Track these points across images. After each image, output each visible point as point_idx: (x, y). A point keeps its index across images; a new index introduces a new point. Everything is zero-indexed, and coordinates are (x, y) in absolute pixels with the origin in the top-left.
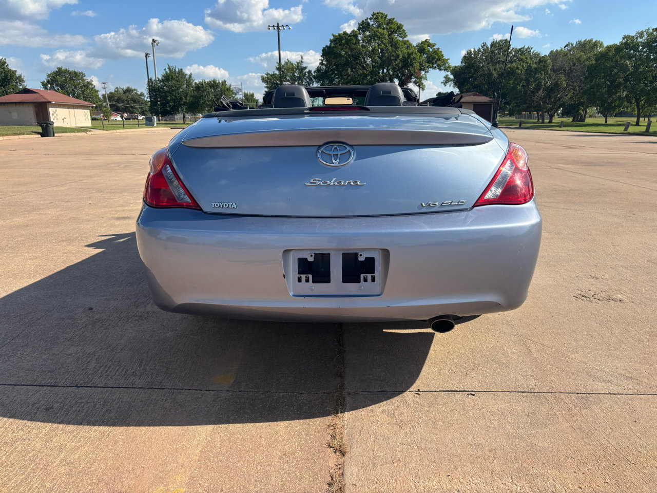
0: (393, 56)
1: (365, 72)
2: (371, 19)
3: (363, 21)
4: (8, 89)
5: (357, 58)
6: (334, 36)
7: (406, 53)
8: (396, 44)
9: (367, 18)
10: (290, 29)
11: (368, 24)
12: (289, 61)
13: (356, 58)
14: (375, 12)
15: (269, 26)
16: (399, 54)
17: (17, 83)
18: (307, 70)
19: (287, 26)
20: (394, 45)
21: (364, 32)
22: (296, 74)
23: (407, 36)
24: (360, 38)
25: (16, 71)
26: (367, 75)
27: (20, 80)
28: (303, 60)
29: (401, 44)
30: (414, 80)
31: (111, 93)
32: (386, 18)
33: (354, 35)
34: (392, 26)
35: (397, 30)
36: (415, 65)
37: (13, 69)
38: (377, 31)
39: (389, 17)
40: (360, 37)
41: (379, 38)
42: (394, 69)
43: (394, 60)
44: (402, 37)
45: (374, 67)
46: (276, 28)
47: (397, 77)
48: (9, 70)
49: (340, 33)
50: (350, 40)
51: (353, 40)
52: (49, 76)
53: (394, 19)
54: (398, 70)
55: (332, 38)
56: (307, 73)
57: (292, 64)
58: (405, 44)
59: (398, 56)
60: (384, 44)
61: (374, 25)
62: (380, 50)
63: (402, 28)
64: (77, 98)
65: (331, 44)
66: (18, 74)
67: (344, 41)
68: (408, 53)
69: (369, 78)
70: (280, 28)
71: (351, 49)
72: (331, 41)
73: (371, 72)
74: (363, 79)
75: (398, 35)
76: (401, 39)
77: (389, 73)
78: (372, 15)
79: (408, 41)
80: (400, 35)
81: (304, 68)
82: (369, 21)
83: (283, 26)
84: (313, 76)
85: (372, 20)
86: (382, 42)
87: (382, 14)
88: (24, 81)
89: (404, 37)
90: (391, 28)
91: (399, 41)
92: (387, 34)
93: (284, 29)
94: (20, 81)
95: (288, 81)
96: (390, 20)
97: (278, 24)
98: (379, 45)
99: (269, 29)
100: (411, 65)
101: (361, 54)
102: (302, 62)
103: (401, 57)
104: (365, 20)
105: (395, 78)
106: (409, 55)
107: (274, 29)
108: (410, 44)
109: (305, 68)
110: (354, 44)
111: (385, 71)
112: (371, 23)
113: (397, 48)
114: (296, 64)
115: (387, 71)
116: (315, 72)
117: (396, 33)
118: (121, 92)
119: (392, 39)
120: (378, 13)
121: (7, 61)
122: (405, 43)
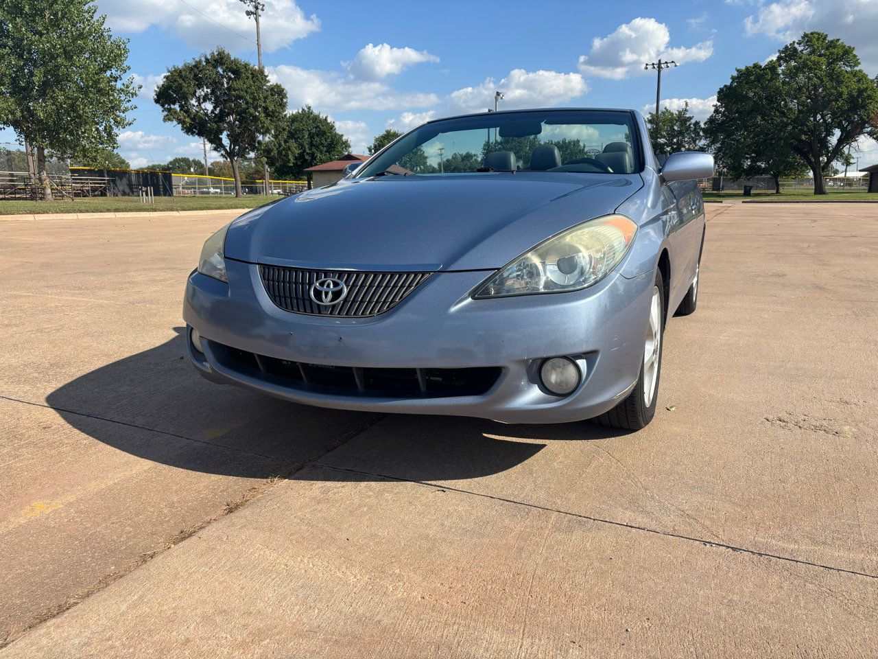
0: (832, 94)
1: (785, 120)
2: (799, 44)
3: (786, 47)
4: (334, 155)
5: (773, 101)
6: (738, 71)
7: (854, 89)
8: (838, 77)
9: (794, 42)
10: (676, 66)
11: (795, 49)
12: (667, 110)
13: (770, 100)
14: (807, 33)
15: (647, 65)
16: (842, 92)
17: (343, 148)
18: (693, 121)
19: (672, 62)
20: (836, 78)
21: (786, 61)
22: (676, 128)
23: (859, 63)
24: (780, 72)
25: (342, 135)
26: (787, 125)
27: (346, 145)
28: (688, 108)
29: (847, 75)
30: (869, 129)
31: (448, 160)
32: (825, 39)
33: (772, 67)
34: (835, 51)
35: (842, 56)
36: (871, 107)
37: (340, 133)
38: (807, 60)
39: (830, 38)
40: (780, 70)
41: (810, 69)
42: (834, 114)
43: (833, 100)
44: (850, 66)
45: (800, 111)
46: (656, 66)
47: (840, 126)
48: (336, 134)
49: (748, 66)
50: (762, 75)
51: (767, 74)
52: (376, 140)
53: (838, 40)
54: (841, 116)
55: (735, 74)
56: (692, 126)
57: (672, 114)
58: (854, 76)
59: (840, 94)
60: (818, 78)
61: (804, 52)
62: (811, 88)
63: (851, 52)
64: (403, 167)
65: (732, 82)
66: (344, 138)
67: (752, 78)
68: (859, 89)
69: (790, 128)
70: (662, 65)
71: (763, 89)
72: (733, 78)
73: (794, 121)
74: (780, 131)
75: (844, 64)
76: (849, 69)
77: (825, 121)
78: (803, 38)
79: (860, 71)
80: (847, 63)
81: (688, 118)
82: (796, 46)
83: (666, 63)
84: (702, 129)
85: (802, 45)
86: (816, 75)
87: (819, 34)
88: (350, 147)
89: (854, 66)
90: (832, 53)
91: (844, 72)
92: (825, 63)
93: (668, 67)
94: (346, 147)
95: (664, 137)
96: (832, 42)
97: (660, 61)
98: (809, 79)
99: (647, 68)
100: (864, 107)
101: (781, 95)
102: (686, 110)
103: (845, 96)
104: (790, 45)
105: (836, 127)
106: (860, 92)
107: (654, 68)
108: (865, 76)
109: (690, 118)
110: (769, 81)
111: (819, 117)
112: (800, 48)
113: (839, 82)
114: (677, 113)
115: (823, 117)
116: (705, 124)
117: (840, 61)
118: (460, 159)
119: (833, 70)
120: (812, 34)
121: (335, 125)
122: (855, 74)
